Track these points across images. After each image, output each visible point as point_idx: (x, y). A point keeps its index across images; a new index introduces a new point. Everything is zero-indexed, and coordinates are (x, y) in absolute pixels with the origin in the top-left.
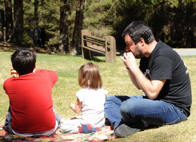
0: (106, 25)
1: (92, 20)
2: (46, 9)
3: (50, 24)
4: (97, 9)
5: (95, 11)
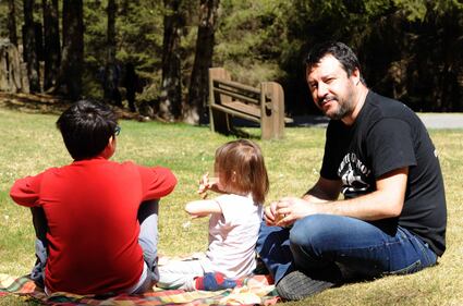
0: (265, 58)
1: (234, 47)
2: (132, 22)
3: (142, 56)
4: (245, 24)
5: (240, 28)
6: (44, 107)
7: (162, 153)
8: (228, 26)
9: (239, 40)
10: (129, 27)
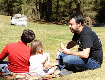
0: (95, 10)
1: (87, 8)
2: (64, 2)
3: (67, 10)
4: (90, 3)
5: (89, 3)
6: (42, 22)
7: (61, 34)
8: (86, 3)
9: (89, 6)
10: (64, 4)
